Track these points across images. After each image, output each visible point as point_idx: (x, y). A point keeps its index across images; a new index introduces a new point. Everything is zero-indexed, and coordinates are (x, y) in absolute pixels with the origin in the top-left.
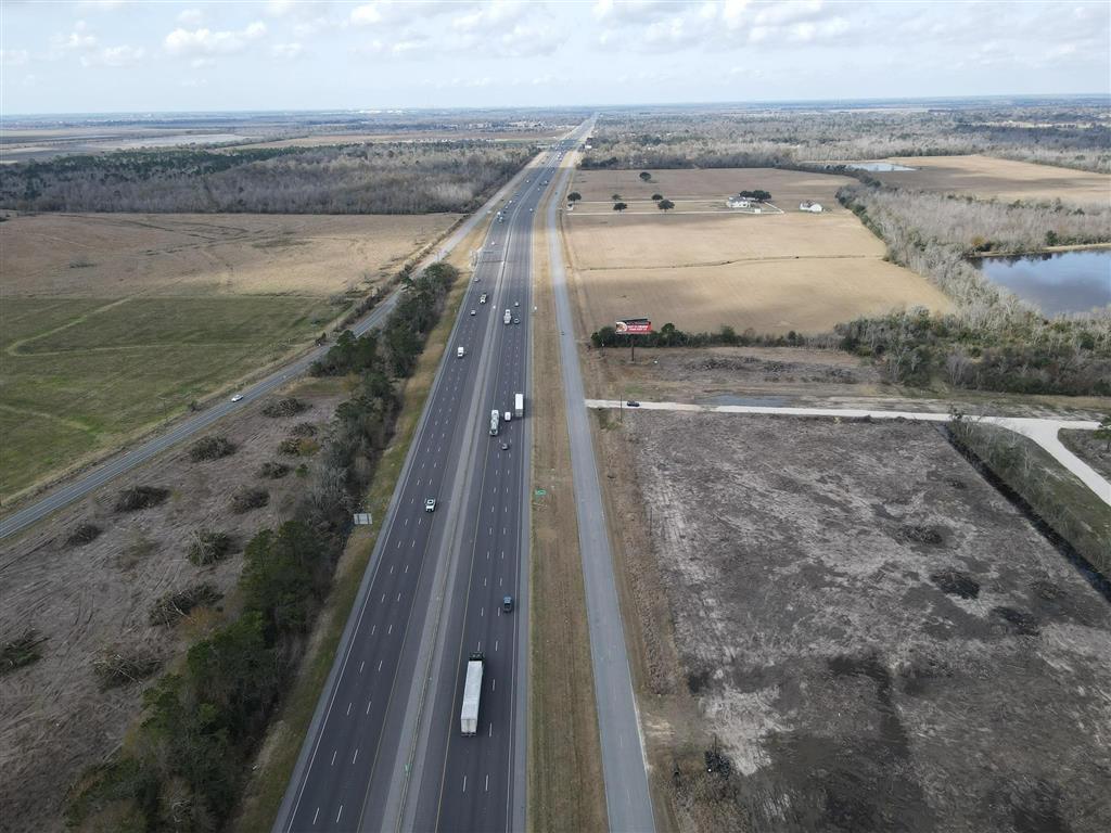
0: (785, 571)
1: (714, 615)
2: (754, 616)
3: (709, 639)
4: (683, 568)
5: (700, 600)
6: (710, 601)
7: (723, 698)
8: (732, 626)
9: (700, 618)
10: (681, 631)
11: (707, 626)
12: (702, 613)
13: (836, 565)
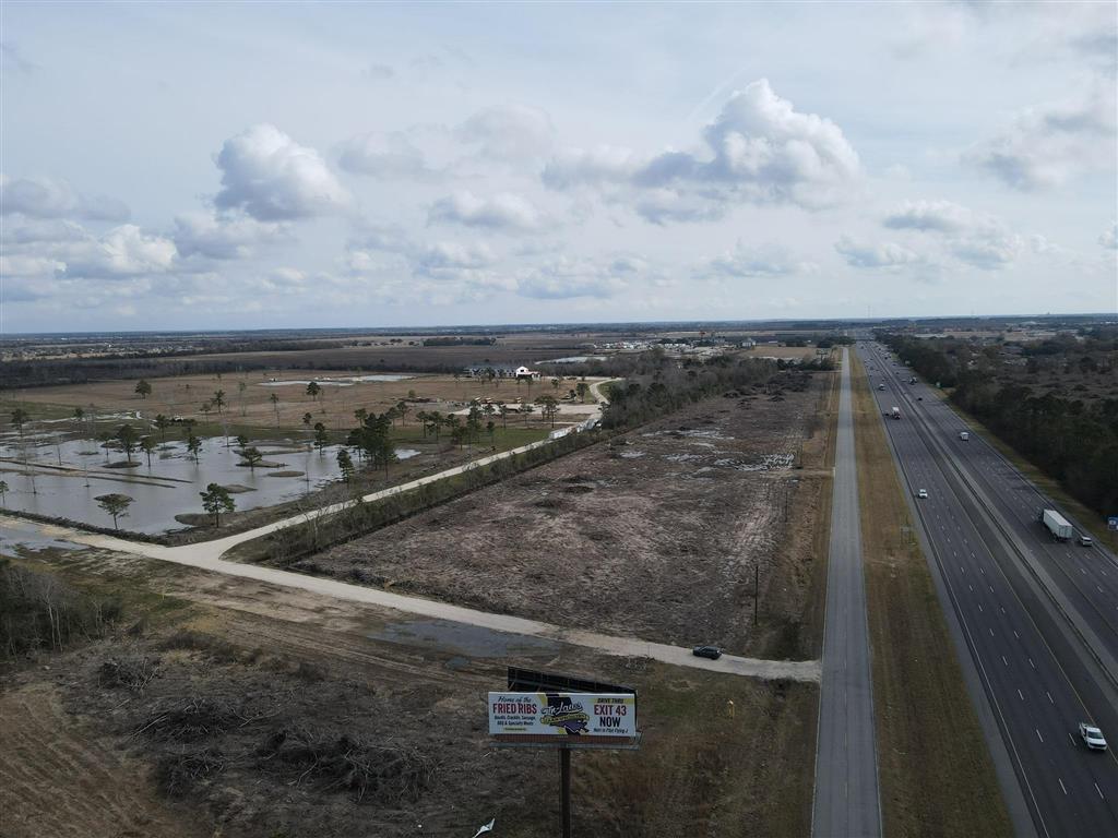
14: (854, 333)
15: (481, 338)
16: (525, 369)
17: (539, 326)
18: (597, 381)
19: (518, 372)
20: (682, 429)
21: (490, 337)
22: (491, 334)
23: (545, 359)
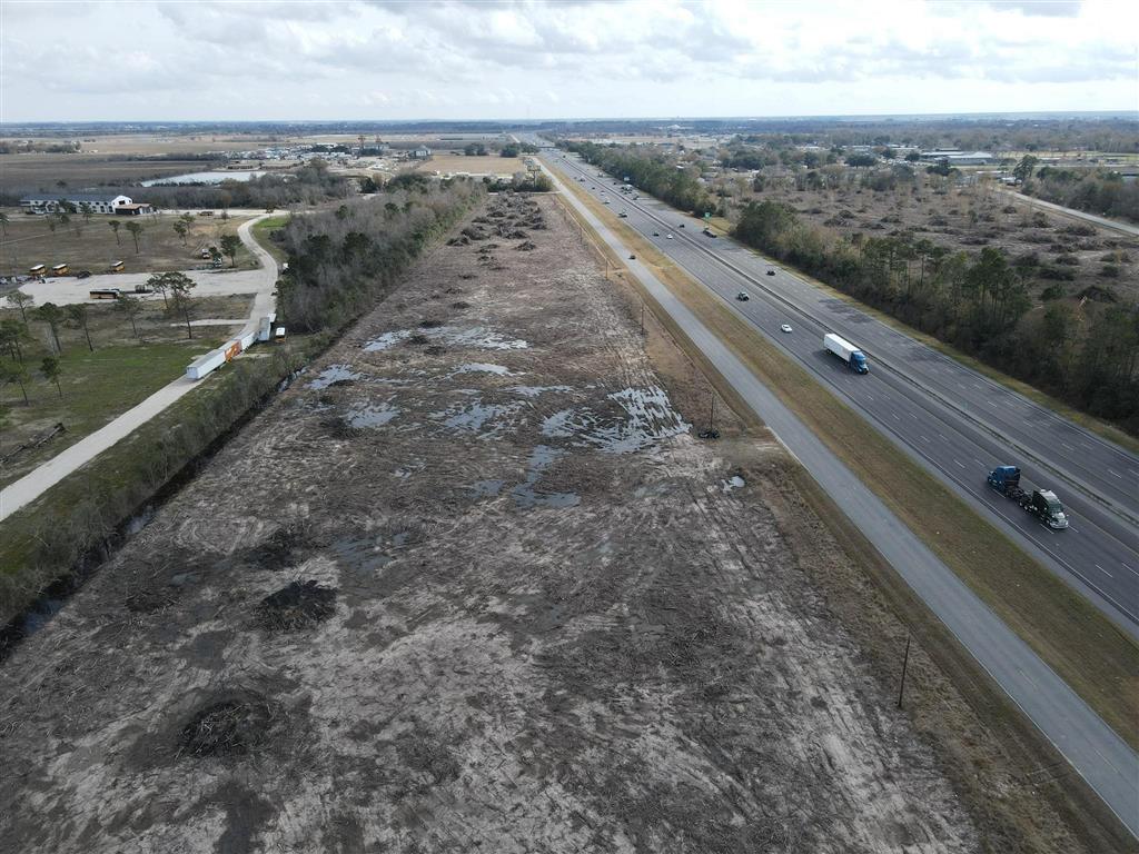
0: (596, 621)
1: (724, 547)
2: (663, 548)
3: (728, 520)
4: (793, 623)
5: (747, 567)
6: (732, 567)
7: (706, 472)
8: (697, 535)
9: (745, 543)
10: (768, 527)
11: (732, 534)
12: (742, 549)
13: (491, 636)
14: (532, 139)
15: (60, 143)
16: (127, 200)
17: (145, 124)
18: (247, 219)
19: (115, 204)
20: (427, 325)
21: (74, 142)
22: (76, 135)
23: (158, 177)
